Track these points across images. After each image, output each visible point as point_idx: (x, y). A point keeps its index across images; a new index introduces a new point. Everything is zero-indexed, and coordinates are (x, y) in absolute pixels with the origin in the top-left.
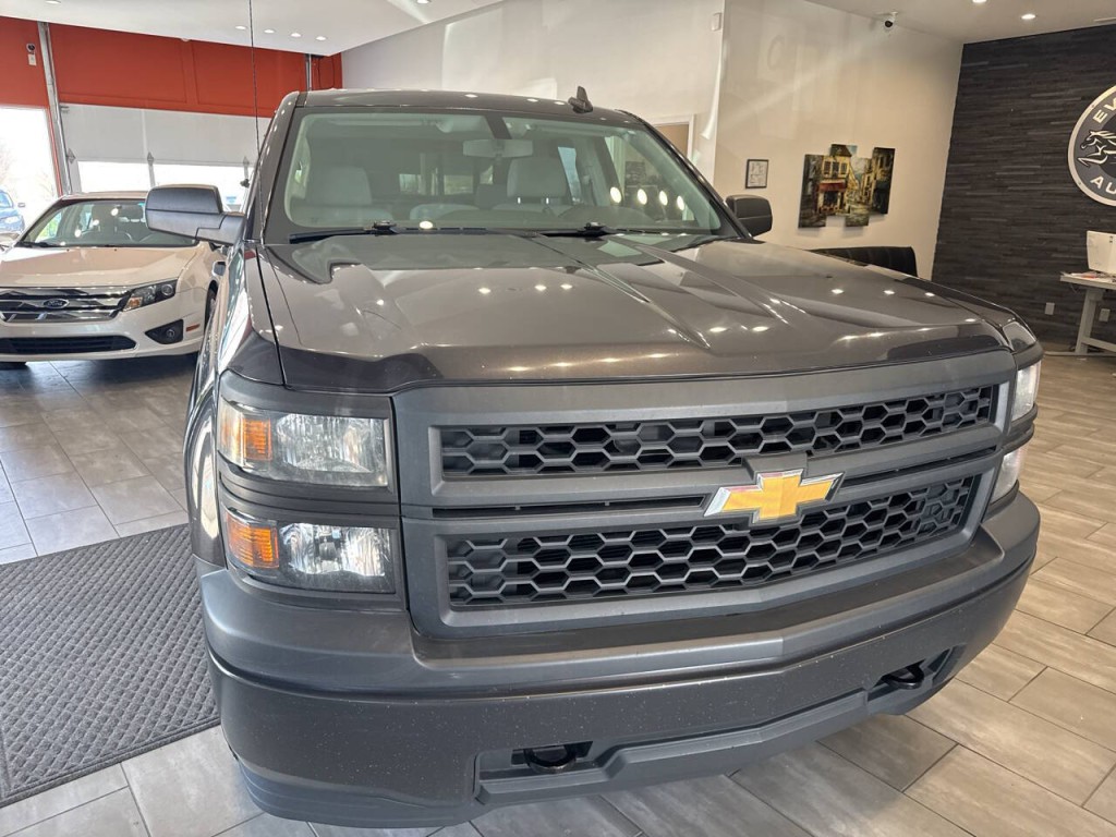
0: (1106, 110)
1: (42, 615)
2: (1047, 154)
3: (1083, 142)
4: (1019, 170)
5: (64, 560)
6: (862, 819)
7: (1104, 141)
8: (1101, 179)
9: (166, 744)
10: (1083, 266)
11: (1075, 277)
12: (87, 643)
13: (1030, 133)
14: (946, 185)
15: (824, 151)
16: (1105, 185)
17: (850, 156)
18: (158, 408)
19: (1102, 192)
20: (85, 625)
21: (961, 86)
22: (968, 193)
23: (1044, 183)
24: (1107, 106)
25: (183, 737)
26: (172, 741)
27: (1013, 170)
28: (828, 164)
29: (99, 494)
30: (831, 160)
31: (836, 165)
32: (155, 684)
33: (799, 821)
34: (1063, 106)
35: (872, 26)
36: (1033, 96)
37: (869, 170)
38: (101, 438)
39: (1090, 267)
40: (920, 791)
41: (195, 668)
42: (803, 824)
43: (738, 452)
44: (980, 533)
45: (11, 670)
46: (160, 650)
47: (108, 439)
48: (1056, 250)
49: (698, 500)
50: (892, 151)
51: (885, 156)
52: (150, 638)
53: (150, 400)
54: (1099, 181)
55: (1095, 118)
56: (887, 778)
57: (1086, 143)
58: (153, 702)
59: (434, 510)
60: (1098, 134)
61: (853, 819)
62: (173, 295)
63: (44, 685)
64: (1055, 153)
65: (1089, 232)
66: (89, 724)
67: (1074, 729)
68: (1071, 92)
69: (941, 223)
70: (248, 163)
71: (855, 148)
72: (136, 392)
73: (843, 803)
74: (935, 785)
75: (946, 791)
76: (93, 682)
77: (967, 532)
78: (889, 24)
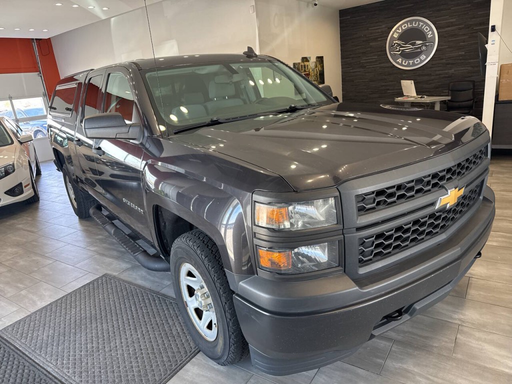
0: (398, 33)
1: (61, 338)
2: (379, 52)
3: (391, 46)
4: (369, 59)
5: (49, 310)
6: (460, 311)
7: (399, 45)
8: (400, 59)
9: (178, 371)
10: (402, 95)
11: (399, 99)
12: (98, 343)
13: (371, 44)
14: (342, 68)
15: (299, 61)
16: (402, 62)
17: (309, 61)
18: (28, 229)
19: (401, 65)
20: (89, 336)
21: (341, 27)
22: (351, 71)
23: (380, 63)
24: (398, 31)
25: (183, 367)
26: (180, 370)
27: (367, 59)
28: (302, 66)
29: (37, 276)
30: (303, 64)
31: (305, 66)
32: (149, 349)
33: (441, 319)
34: (382, 32)
35: (308, 6)
36: (370, 29)
37: (316, 67)
38: (10, 250)
39: (404, 94)
40: (470, 296)
41: (162, 337)
42: (443, 319)
43: (441, 183)
44: (484, 197)
45: (70, 366)
46: (138, 335)
47: (15, 250)
48: (388, 90)
49: (433, 204)
50: (322, 57)
51: (320, 59)
52: (128, 333)
53: (20, 226)
54: (400, 60)
55: (394, 36)
56: (457, 295)
57: (392, 46)
58: (156, 357)
59: (357, 229)
60: (396, 42)
61: (458, 312)
62: (14, 171)
63: (94, 367)
64: (382, 51)
65: (402, 81)
66: (134, 375)
67: (499, 262)
68: (383, 26)
69: (342, 85)
70: (11, 98)
71: (310, 57)
72: (7, 224)
73: (450, 308)
74: (472, 292)
75: (478, 293)
76: (118, 358)
77: (481, 198)
78: (316, 5)
